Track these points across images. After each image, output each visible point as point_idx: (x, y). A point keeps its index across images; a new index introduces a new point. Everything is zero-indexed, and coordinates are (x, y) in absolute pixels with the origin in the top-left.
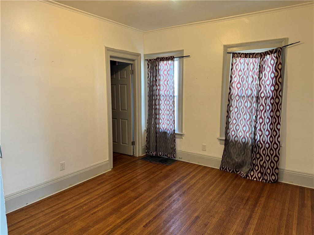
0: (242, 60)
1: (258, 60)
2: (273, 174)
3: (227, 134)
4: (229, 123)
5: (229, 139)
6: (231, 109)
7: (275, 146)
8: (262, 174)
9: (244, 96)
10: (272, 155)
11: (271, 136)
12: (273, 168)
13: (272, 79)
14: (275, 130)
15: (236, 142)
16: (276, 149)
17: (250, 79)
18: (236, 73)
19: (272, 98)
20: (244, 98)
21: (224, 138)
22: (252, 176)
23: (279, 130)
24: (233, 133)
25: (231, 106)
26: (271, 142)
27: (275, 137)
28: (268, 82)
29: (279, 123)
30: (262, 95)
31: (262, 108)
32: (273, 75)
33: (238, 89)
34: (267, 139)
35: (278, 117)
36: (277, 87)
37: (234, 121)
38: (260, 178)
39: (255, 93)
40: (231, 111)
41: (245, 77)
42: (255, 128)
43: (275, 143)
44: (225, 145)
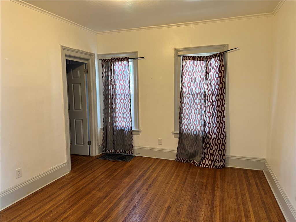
0: (191, 62)
1: (204, 63)
2: (221, 161)
3: (180, 128)
4: (182, 118)
5: (183, 133)
6: (183, 105)
7: (222, 136)
8: (212, 161)
9: (194, 94)
10: (219, 144)
11: (218, 128)
12: (220, 155)
13: (217, 79)
14: (221, 122)
15: (188, 134)
16: (222, 139)
17: (199, 79)
18: (187, 74)
19: (218, 95)
20: (194, 96)
21: (178, 132)
22: (204, 164)
23: (224, 122)
24: (186, 127)
25: (183, 102)
26: (218, 133)
27: (221, 128)
28: (213, 82)
29: (224, 117)
30: (210, 93)
31: (209, 104)
32: (217, 76)
33: (189, 88)
34: (215, 131)
35: (223, 111)
36: (221, 86)
37: (187, 117)
38: (210, 165)
39: (203, 91)
40: (183, 108)
41: (194, 77)
42: (205, 121)
43: (222, 133)
44: (179, 138)
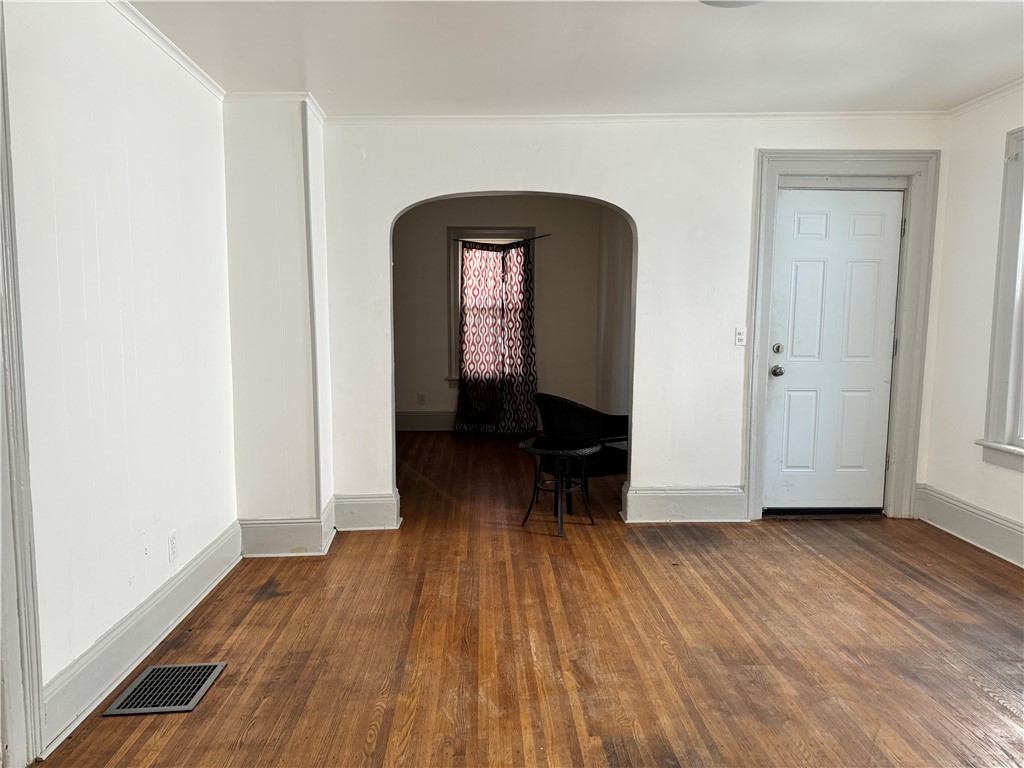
0: (478, 253)
1: (500, 255)
2: (531, 419)
3: (461, 370)
4: (463, 351)
5: (466, 378)
6: (465, 329)
7: (531, 378)
8: (516, 422)
9: (484, 308)
10: (527, 392)
11: (524, 365)
12: (529, 410)
13: (520, 283)
14: (529, 356)
15: (476, 380)
16: (532, 383)
17: (491, 283)
18: (471, 272)
19: (522, 310)
20: (484, 312)
21: (458, 378)
22: (503, 428)
23: (534, 355)
24: (472, 367)
25: (465, 324)
26: (525, 374)
27: (530, 365)
28: (515, 288)
29: (533, 345)
30: (510, 306)
31: (511, 325)
32: (520, 278)
33: (476, 297)
34: (520, 370)
35: (532, 336)
36: (528, 295)
37: (473, 348)
38: (514, 429)
39: (499, 303)
40: (465, 333)
41: (483, 279)
42: (503, 356)
43: (531, 374)
44: (460, 388)
